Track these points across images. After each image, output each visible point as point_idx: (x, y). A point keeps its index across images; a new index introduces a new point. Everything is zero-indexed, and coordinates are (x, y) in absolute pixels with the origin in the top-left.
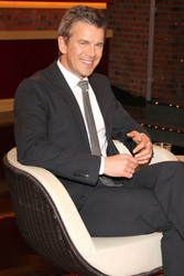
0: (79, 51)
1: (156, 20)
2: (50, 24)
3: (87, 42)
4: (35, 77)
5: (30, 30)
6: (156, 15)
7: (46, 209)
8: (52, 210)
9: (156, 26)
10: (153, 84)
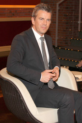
0: (40, 24)
1: (59, 13)
2: (13, 15)
3: (43, 19)
4: (22, 34)
5: (5, 17)
6: (59, 10)
7: (17, 95)
8: (20, 95)
9: (59, 15)
10: (58, 40)
